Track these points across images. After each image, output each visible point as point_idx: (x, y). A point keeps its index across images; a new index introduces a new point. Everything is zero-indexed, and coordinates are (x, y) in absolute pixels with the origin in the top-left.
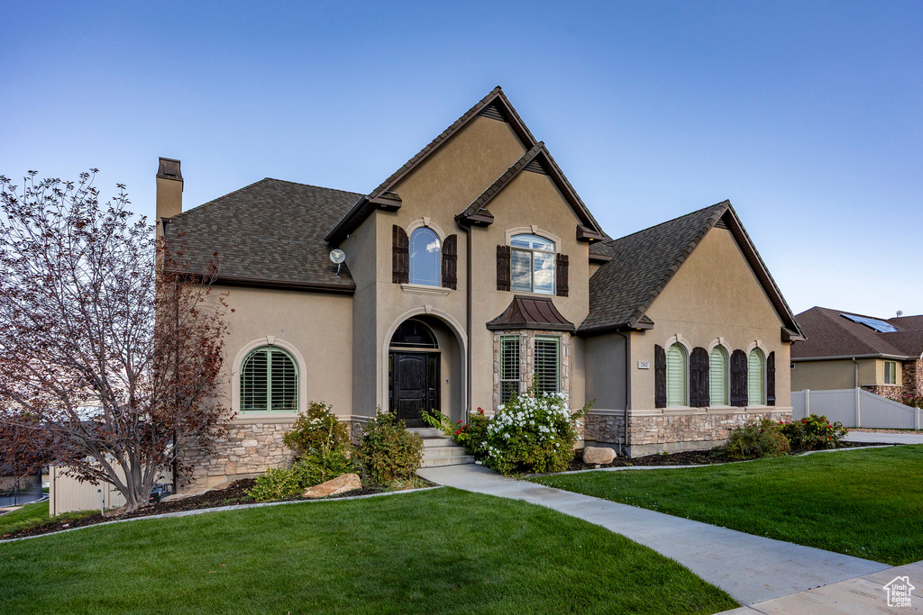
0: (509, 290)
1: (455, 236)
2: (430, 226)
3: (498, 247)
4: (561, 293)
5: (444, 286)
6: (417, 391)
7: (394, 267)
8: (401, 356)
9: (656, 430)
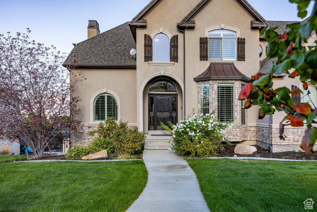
0: (207, 60)
1: (177, 36)
2: (163, 32)
3: (201, 39)
4: (240, 59)
5: (171, 61)
6: (166, 113)
7: (145, 54)
8: (158, 96)
9: (292, 137)
